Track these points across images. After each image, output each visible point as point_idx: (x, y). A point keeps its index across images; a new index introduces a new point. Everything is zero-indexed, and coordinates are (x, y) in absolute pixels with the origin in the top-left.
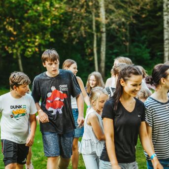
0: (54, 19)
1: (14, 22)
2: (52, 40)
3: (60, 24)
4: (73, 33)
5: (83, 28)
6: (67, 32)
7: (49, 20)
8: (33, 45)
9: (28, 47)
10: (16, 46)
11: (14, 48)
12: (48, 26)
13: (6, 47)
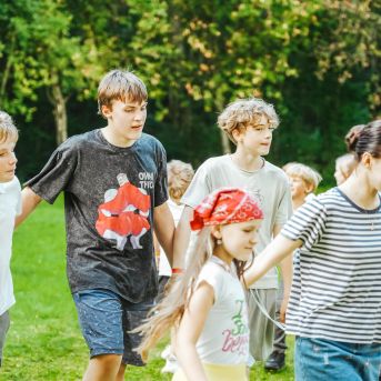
0: (297, 24)
1: (208, 30)
2: (292, 72)
3: (311, 36)
4: (339, 59)
5: (362, 46)
6: (327, 55)
7: (285, 26)
8: (248, 84)
9: (238, 87)
10: (212, 84)
11: (207, 88)
12: (284, 40)
13: (188, 86)
